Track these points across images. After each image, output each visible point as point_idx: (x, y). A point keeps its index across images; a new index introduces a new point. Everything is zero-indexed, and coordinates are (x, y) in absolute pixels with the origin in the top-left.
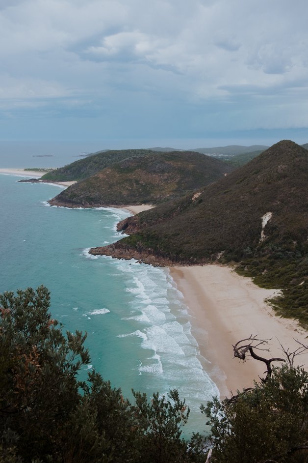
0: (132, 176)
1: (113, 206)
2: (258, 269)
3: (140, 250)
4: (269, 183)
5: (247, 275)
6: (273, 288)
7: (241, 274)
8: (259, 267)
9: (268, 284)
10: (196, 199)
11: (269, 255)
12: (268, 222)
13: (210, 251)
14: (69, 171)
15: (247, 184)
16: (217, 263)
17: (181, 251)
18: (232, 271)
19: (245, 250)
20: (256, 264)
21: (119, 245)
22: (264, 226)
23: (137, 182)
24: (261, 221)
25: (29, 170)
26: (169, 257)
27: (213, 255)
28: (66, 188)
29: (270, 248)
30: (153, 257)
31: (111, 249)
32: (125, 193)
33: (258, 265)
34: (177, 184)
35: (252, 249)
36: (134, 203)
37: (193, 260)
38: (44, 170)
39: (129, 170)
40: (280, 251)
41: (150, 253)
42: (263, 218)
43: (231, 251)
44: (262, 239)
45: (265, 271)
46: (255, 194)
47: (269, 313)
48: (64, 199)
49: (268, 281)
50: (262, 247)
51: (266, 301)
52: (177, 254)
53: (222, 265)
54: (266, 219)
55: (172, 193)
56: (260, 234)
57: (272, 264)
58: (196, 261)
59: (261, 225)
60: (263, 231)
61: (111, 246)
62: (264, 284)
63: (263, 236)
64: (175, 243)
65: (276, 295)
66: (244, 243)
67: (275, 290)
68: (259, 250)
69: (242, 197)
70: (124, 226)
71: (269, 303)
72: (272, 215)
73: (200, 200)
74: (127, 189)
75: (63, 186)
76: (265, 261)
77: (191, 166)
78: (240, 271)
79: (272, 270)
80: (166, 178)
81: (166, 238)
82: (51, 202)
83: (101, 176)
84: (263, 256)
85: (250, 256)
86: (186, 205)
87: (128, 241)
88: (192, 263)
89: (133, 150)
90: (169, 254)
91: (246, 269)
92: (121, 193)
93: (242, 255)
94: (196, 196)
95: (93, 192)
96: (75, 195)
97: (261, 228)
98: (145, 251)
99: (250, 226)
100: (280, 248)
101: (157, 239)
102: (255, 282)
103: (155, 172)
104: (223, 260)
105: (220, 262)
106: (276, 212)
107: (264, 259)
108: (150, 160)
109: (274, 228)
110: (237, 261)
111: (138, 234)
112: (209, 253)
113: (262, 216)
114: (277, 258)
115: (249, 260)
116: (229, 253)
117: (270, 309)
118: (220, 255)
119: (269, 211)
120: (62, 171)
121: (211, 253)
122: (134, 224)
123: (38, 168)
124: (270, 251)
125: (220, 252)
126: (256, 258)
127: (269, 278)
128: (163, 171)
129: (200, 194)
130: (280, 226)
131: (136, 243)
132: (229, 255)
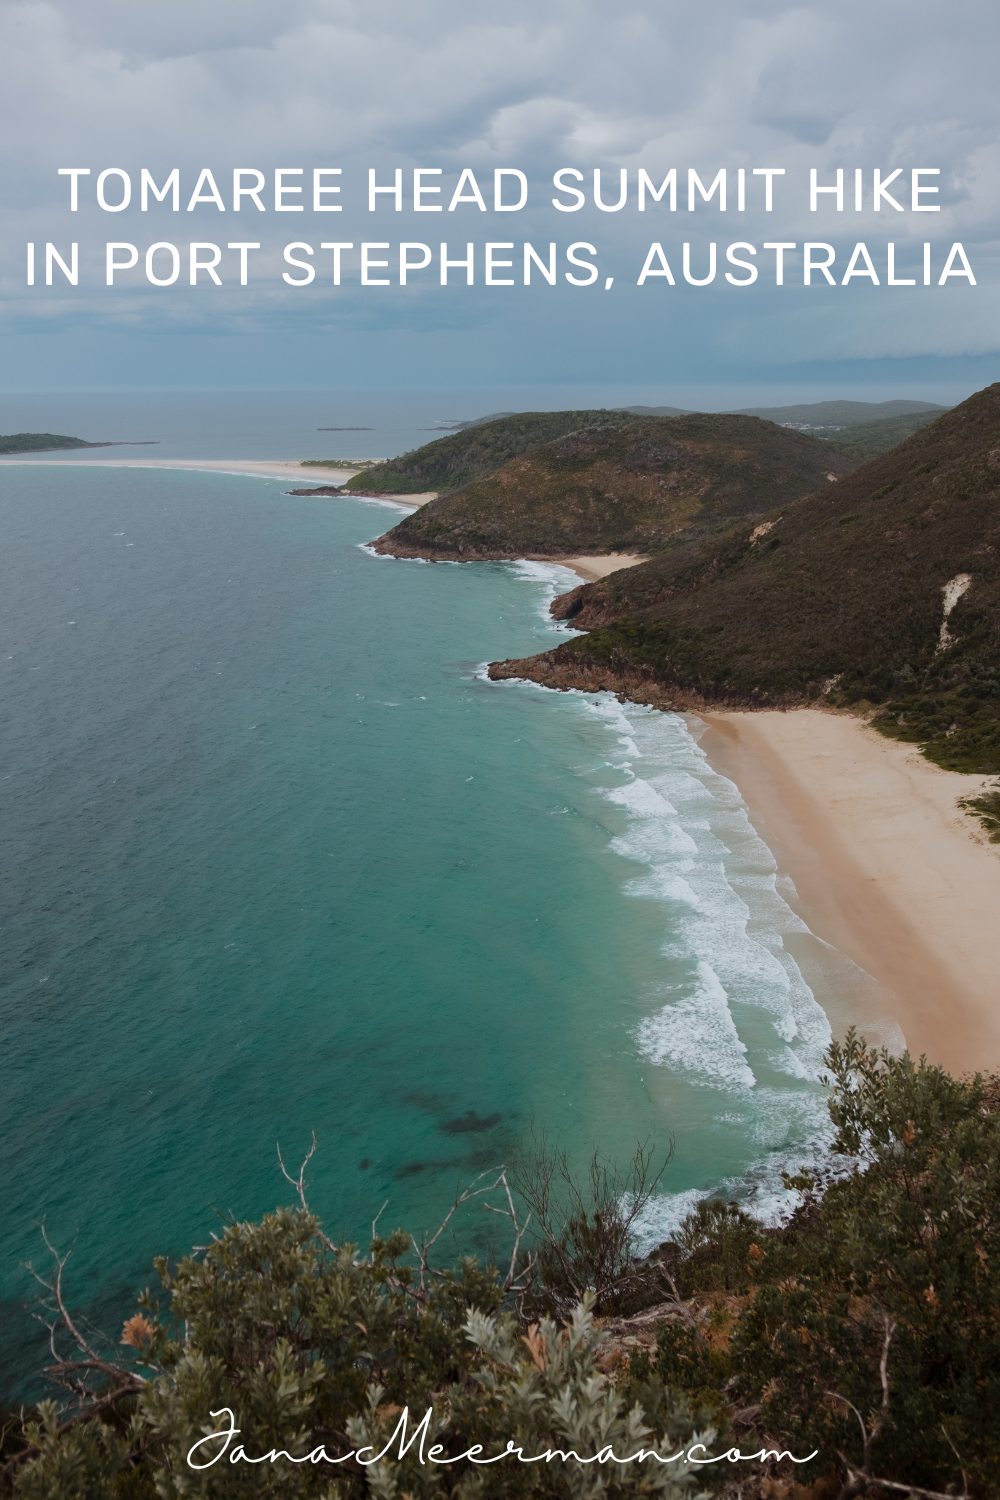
0: (586, 479)
1: (536, 556)
2: (935, 723)
3: (620, 668)
4: (965, 498)
5: (904, 736)
6: (979, 772)
7: (888, 735)
8: (938, 716)
9: (965, 760)
10: (760, 538)
11: (963, 686)
12: (960, 599)
13: (805, 675)
14: (416, 467)
15: (904, 500)
16: (822, 706)
17: (727, 673)
18: (864, 727)
19: (896, 674)
20: (928, 709)
21: (564, 654)
22: (948, 610)
23: (598, 495)
24: (942, 596)
25: (313, 464)
26: (698, 689)
27: (812, 683)
28: (411, 511)
29: (966, 668)
30: (654, 687)
31: (545, 665)
32: (567, 523)
33: (933, 713)
34: (703, 500)
35: (916, 670)
36: (592, 550)
37: (759, 695)
38: (350, 466)
39: (578, 463)
40: (992, 677)
41: (646, 675)
42: (947, 588)
43: (860, 674)
44: (944, 646)
45: (954, 727)
46: (924, 526)
47: (972, 836)
48: (408, 538)
49: (965, 754)
50: (942, 665)
51: (962, 804)
52: (718, 679)
53: (835, 710)
54: (955, 591)
55: (688, 525)
56: (938, 632)
57: (971, 709)
58: (767, 699)
59: (942, 608)
60: (945, 625)
61: (544, 658)
62: (953, 761)
63: (944, 636)
64: (711, 653)
65: (989, 789)
66: (896, 655)
67: (983, 778)
68: (934, 673)
69: (888, 534)
70: (571, 608)
71: (971, 809)
72: (972, 581)
73: (773, 543)
74: (573, 513)
75: (405, 506)
76: (951, 702)
77: (739, 454)
78: (886, 726)
79: (972, 726)
80: (673, 483)
81: (687, 638)
82: (380, 545)
83: (505, 478)
84: (947, 688)
85: (912, 689)
86: (734, 555)
87: (588, 645)
88: (758, 704)
89: (580, 413)
90: (696, 679)
91: (901, 722)
92: (556, 523)
93: (890, 685)
94: (760, 531)
95: (486, 520)
96: (440, 529)
97: (940, 617)
98: (634, 670)
99: (911, 610)
100: (993, 669)
101: (664, 641)
102: (929, 755)
103: (644, 468)
104: (840, 698)
105: (832, 703)
106: (981, 574)
107: (949, 695)
108: (631, 437)
109: (977, 616)
110: (876, 700)
111: (614, 626)
112: (801, 679)
113: (944, 584)
114: (983, 694)
115: (909, 698)
116: (854, 678)
117: (974, 825)
118: (829, 685)
119: (962, 572)
120: (400, 466)
121: (808, 679)
122: (598, 603)
123: (336, 460)
124: (967, 676)
125: (832, 678)
126: (927, 693)
127: (966, 745)
128: (666, 467)
129: (770, 525)
130: (992, 610)
131: (610, 651)
132: (856, 686)
